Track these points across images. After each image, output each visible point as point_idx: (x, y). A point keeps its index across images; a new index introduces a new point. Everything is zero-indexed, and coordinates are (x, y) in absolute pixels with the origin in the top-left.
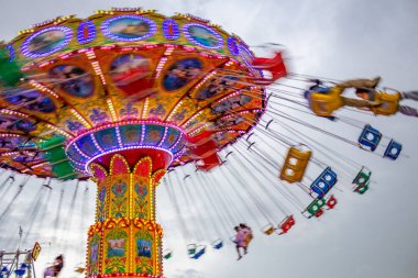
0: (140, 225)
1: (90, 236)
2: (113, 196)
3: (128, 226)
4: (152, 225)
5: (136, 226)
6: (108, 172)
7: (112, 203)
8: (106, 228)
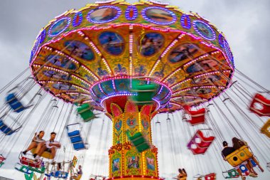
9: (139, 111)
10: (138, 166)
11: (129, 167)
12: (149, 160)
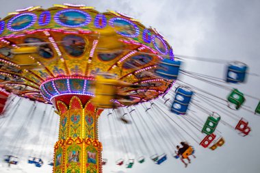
0: (89, 143)
1: (56, 149)
2: (71, 123)
3: (81, 143)
4: (96, 143)
5: (86, 143)
6: (68, 107)
7: (70, 128)
8: (67, 144)
9: (84, 107)
10: (78, 160)
11: (69, 161)
12: (90, 154)
